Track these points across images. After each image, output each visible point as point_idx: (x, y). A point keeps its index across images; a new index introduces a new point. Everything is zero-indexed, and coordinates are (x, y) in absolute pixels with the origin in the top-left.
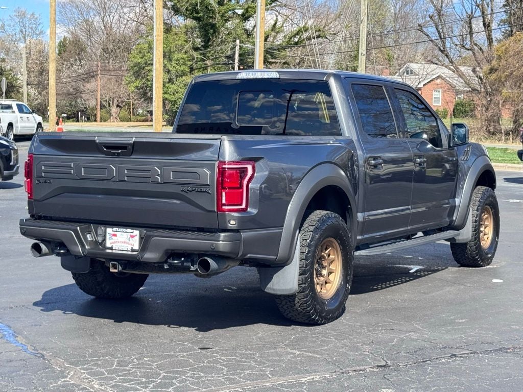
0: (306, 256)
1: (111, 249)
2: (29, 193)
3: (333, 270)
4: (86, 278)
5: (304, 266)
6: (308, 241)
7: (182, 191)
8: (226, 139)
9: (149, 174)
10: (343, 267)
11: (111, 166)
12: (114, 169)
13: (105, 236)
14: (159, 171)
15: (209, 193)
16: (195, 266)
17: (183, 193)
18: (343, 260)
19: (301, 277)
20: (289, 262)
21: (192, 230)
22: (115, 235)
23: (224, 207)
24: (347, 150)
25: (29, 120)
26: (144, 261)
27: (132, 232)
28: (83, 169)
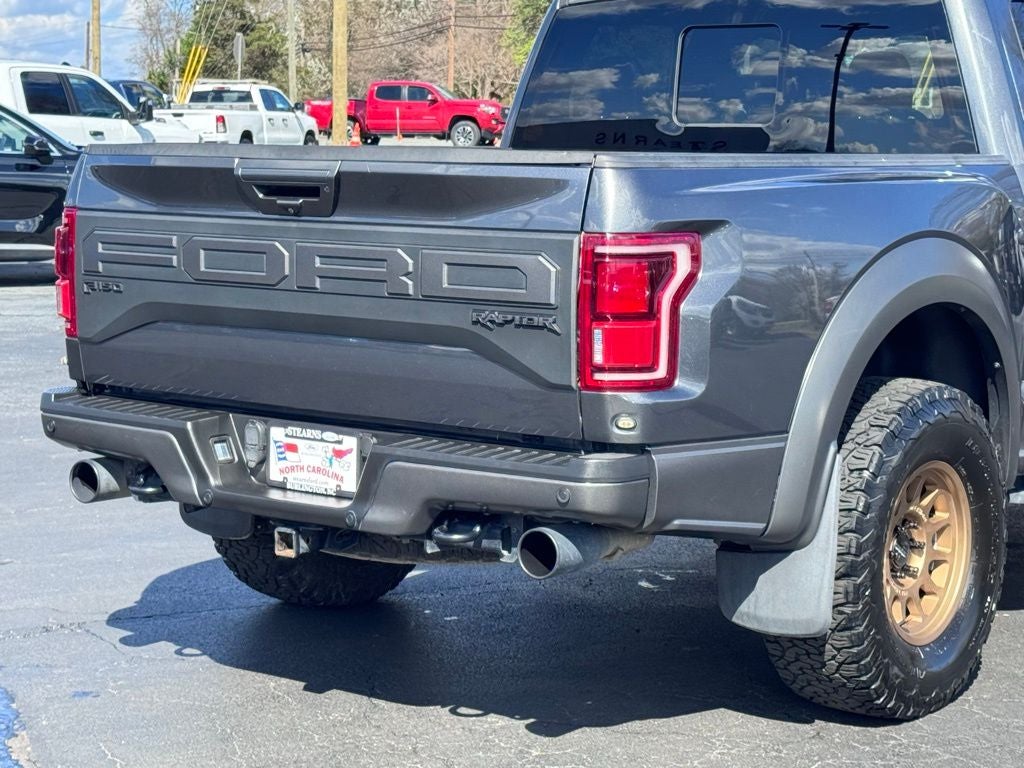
0: (859, 521)
1: (282, 487)
2: (68, 320)
3: (943, 554)
4: (248, 552)
5: (853, 551)
6: (866, 474)
7: (476, 322)
8: (607, 165)
9: (381, 270)
10: (974, 547)
11: (277, 244)
12: (286, 254)
13: (266, 449)
14: (410, 261)
15: (554, 332)
16: (514, 550)
17: (477, 329)
18: (975, 526)
19: (842, 582)
20: (807, 536)
21: (508, 441)
22: (292, 448)
23: (598, 376)
24: (994, 195)
25: (286, 125)
26: (366, 529)
27: (340, 442)
28: (202, 252)
